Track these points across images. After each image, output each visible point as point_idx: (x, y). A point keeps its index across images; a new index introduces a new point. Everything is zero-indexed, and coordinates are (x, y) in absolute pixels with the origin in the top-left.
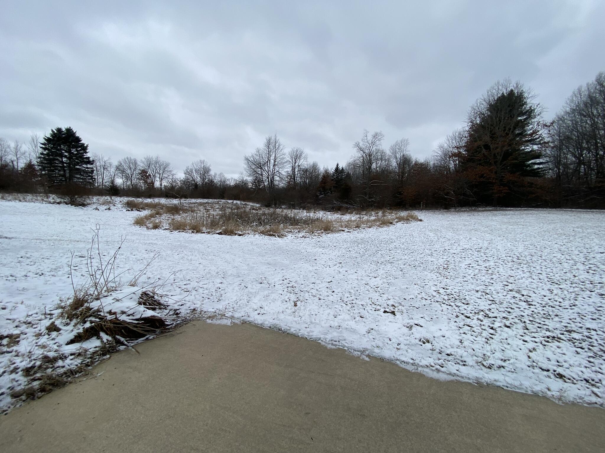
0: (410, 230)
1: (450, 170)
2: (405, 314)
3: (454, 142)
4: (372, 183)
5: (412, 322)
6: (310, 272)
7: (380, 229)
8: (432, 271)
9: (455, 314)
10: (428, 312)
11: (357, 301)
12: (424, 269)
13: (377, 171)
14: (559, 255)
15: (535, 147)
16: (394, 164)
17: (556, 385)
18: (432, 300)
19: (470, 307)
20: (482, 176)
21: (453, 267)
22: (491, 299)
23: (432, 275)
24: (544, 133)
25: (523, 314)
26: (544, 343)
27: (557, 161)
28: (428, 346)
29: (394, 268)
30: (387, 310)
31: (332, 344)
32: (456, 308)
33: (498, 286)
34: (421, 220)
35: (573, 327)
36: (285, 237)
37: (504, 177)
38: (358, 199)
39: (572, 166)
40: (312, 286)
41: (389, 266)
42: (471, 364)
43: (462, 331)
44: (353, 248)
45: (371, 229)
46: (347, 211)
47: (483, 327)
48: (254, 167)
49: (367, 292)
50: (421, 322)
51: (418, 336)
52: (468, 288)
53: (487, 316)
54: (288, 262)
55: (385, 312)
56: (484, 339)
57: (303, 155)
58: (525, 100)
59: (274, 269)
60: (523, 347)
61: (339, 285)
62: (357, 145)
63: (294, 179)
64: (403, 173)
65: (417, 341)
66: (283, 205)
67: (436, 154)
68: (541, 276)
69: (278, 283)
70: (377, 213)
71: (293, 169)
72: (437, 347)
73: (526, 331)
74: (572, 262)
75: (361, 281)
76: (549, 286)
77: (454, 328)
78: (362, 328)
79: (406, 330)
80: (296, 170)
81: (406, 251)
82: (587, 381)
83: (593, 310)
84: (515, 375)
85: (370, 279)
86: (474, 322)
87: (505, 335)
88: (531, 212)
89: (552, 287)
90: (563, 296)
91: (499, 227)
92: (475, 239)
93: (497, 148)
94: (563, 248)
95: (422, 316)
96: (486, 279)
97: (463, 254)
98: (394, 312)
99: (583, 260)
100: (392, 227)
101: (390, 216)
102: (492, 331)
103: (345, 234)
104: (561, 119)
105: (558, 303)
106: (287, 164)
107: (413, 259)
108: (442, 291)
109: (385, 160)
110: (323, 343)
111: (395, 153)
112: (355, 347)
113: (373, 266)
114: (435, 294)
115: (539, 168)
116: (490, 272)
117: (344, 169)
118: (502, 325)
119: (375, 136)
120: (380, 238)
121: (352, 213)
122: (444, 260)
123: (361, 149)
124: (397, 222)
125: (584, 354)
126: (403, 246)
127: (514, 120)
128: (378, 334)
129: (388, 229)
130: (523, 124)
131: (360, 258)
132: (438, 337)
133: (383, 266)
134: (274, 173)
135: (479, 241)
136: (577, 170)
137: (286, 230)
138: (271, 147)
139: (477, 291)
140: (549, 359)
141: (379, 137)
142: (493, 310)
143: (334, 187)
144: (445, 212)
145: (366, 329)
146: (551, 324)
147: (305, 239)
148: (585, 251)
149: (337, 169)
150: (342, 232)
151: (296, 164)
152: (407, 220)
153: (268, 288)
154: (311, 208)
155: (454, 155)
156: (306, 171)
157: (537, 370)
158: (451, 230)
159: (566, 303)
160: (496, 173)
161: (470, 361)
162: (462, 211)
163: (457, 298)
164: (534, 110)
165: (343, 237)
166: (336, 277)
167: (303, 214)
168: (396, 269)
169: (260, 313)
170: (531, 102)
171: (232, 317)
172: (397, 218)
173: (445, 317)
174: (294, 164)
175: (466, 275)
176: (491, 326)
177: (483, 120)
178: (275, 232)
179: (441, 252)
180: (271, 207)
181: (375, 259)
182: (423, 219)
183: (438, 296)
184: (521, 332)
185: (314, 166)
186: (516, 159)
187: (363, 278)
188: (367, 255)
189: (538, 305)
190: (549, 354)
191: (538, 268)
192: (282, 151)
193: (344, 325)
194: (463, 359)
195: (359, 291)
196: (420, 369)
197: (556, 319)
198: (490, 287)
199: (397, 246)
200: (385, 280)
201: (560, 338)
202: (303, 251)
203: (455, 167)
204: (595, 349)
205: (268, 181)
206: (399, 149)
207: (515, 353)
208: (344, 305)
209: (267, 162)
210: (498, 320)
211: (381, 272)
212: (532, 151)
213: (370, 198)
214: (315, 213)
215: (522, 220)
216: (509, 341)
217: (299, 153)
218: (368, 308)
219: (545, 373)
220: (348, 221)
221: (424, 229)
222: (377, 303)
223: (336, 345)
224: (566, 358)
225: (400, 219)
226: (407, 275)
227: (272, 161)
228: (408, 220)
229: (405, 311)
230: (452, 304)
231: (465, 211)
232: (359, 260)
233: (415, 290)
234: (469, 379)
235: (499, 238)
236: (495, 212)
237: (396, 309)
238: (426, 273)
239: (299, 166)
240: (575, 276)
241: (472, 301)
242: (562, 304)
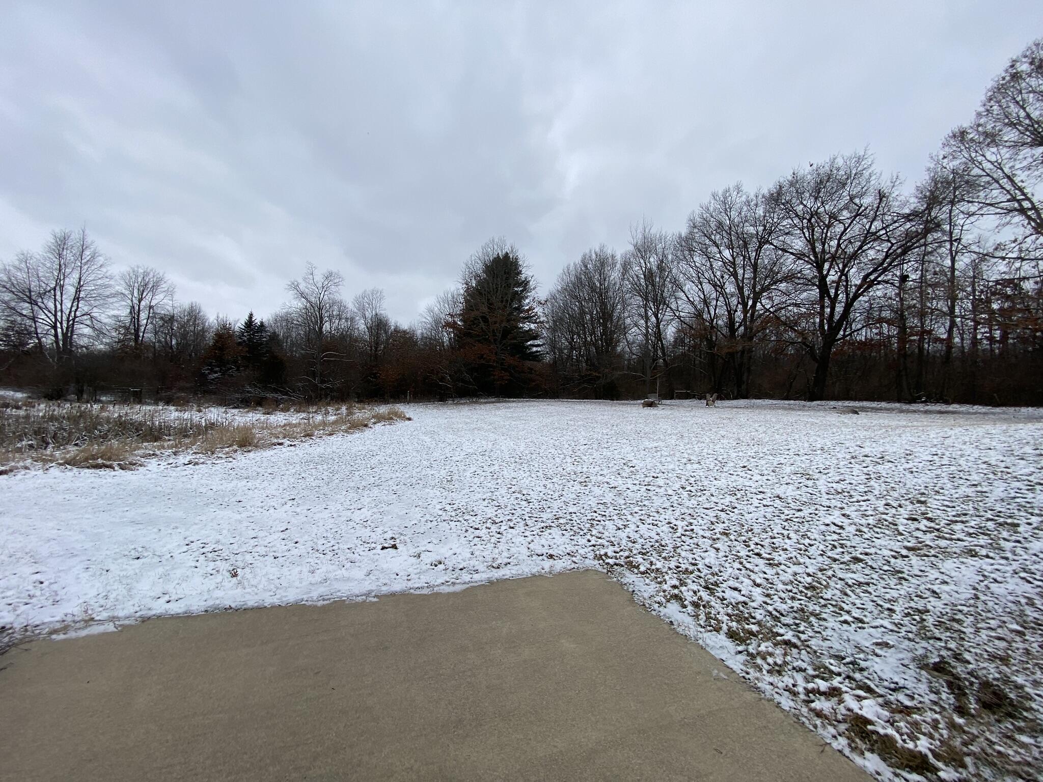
0: (397, 435)
1: (443, 346)
2: (409, 544)
3: (446, 305)
4: (324, 357)
5: (418, 550)
6: (240, 522)
7: (350, 437)
8: (434, 487)
9: (464, 529)
10: (435, 535)
11: (341, 546)
12: (425, 486)
13: (333, 336)
14: (553, 451)
15: (533, 326)
16: (361, 325)
17: (547, 564)
18: (439, 520)
19: (479, 517)
20: (481, 357)
21: (458, 477)
22: (498, 504)
23: (435, 491)
24: (539, 310)
25: (524, 512)
26: (540, 533)
27: (553, 345)
28: (441, 567)
29: (384, 492)
30: (386, 545)
31: (324, 600)
32: (465, 522)
33: (503, 491)
34: (409, 419)
35: (561, 514)
36: (139, 468)
37: (504, 360)
38: (300, 384)
39: (566, 351)
40: (253, 542)
41: (376, 491)
42: (482, 570)
43: (472, 544)
44: (308, 472)
45: (332, 438)
46: (277, 406)
47: (491, 534)
48: (6, 298)
49: (353, 531)
50: (430, 547)
51: (429, 561)
52: (474, 498)
53: (494, 523)
54: (180, 514)
55: (383, 548)
56: (492, 545)
57: (164, 286)
58: (520, 269)
59: (156, 530)
60: (523, 542)
61: (303, 531)
62: (295, 286)
63: (137, 336)
64: (377, 344)
65: (429, 566)
66: (105, 394)
67: (424, 320)
68: (538, 474)
69: (179, 551)
70: (337, 410)
71: (135, 313)
72: (450, 565)
73: (526, 527)
74: (562, 456)
75: (340, 518)
76: (544, 482)
77: (464, 543)
78: (358, 573)
79: (414, 560)
80: (143, 316)
81: (397, 467)
82: (569, 554)
83: (574, 496)
84: (518, 566)
85: (353, 513)
86: (483, 532)
87: (510, 536)
88: (532, 403)
89: (547, 483)
90: (554, 489)
91: (502, 423)
92: (478, 440)
93: (495, 323)
94: (557, 443)
95: (429, 541)
96: (492, 485)
97: (467, 460)
98: (395, 545)
99: (571, 453)
100: (368, 433)
101: (362, 413)
102: (499, 536)
103: (284, 450)
104: (554, 297)
105: (550, 496)
106: (115, 299)
107: (407, 475)
108: (448, 508)
109: (347, 319)
110: (310, 603)
111: (362, 309)
112: (357, 592)
113: (352, 494)
114: (440, 513)
115: (537, 352)
116: (495, 477)
117: (266, 324)
118: (507, 527)
119: (329, 276)
120: (353, 451)
121: (288, 410)
122: (447, 470)
123: (302, 295)
124: (375, 423)
125: (567, 534)
126: (391, 460)
127: (511, 291)
128: (382, 572)
129: (362, 436)
130: (520, 297)
131: (325, 487)
132: (449, 557)
133: (367, 493)
134: (75, 317)
135: (483, 442)
136: (570, 356)
137: (141, 452)
138: (69, 255)
139: (484, 500)
140: (543, 546)
141: (334, 279)
142: (499, 516)
143: (244, 358)
144: (441, 405)
145: (365, 572)
146: (545, 516)
147: (197, 467)
148: (573, 444)
149: (250, 323)
150: (278, 446)
151: (143, 303)
152: (388, 419)
153: (160, 563)
154: (188, 402)
155: (448, 324)
156: (169, 320)
157: (535, 557)
158: (451, 430)
159: (556, 495)
160: (496, 354)
161: (481, 568)
162: (462, 404)
163: (465, 511)
164: (528, 282)
165: (282, 456)
166: (293, 520)
167: (171, 415)
168: (386, 492)
169: (171, 599)
170: (526, 272)
171: (112, 619)
172: (373, 417)
173: (454, 535)
174: (136, 301)
175: (472, 485)
176: (498, 531)
177: (479, 283)
178: (109, 459)
179: (442, 461)
180: (66, 400)
181: (352, 484)
182: (412, 417)
183: (444, 514)
184: (522, 529)
185: (192, 312)
186: (515, 338)
187: (340, 514)
188: (337, 481)
189: (535, 501)
190: (543, 541)
191: (536, 466)
192: (104, 270)
193: (331, 576)
194: (475, 568)
195: (339, 532)
196: (435, 589)
197: (549, 510)
198: (496, 493)
199: (382, 460)
200: (375, 510)
201: (550, 526)
202: (204, 491)
203: (450, 342)
204: (574, 528)
205: (56, 335)
206: (369, 304)
207: (518, 549)
208: (322, 556)
209: (55, 289)
210: (504, 523)
211: (366, 500)
212: (530, 330)
213: (323, 382)
214: (200, 411)
215: (525, 414)
216: (514, 540)
217: (150, 279)
218: (359, 550)
219: (541, 557)
220: (285, 425)
221: (416, 432)
222: (371, 540)
223: (329, 599)
224: (555, 541)
225: (379, 418)
226: (404, 497)
227: (70, 290)
228: (392, 419)
229: (408, 540)
230: (461, 519)
231: (464, 404)
232: (324, 489)
233: (416, 514)
234: (482, 581)
235: (503, 438)
236: (498, 405)
237: (398, 541)
238: (427, 490)
239: (151, 307)
240: (564, 469)
241: (480, 511)
242: (553, 497)
